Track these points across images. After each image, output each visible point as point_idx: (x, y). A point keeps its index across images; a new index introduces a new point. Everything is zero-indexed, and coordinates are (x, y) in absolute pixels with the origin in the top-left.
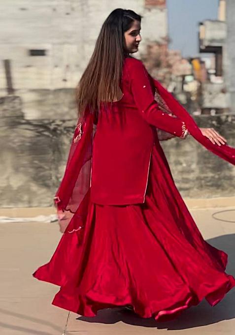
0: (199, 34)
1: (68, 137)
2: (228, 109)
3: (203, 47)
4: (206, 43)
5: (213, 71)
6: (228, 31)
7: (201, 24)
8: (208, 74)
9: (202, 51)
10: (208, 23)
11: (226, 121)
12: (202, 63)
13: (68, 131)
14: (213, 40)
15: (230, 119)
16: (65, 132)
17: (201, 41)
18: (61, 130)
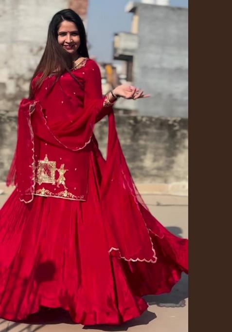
0: (113, 43)
1: (10, 125)
2: (136, 111)
3: (117, 55)
4: (120, 52)
5: (123, 76)
6: (140, 43)
7: (116, 35)
8: (119, 79)
9: (116, 58)
10: (122, 35)
11: (141, 121)
12: (114, 68)
13: (10, 120)
14: (125, 50)
15: (144, 119)
16: (8, 121)
17: (115, 50)
18: (4, 119)
